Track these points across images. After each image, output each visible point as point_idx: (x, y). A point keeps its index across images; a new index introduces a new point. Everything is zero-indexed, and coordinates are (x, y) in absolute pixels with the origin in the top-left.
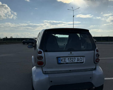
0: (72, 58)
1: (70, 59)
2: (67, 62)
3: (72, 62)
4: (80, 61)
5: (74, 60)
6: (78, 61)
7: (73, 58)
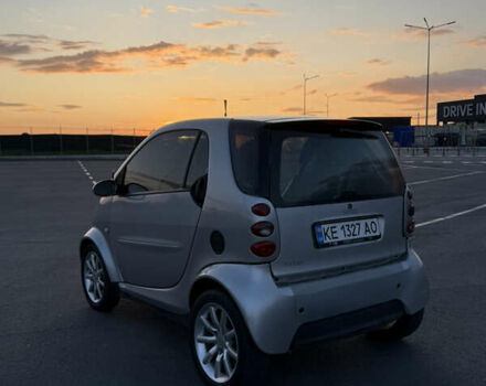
0: (350, 223)
1: (346, 228)
2: (340, 239)
3: (352, 237)
4: (373, 234)
5: (356, 232)
6: (368, 235)
7: (355, 223)
